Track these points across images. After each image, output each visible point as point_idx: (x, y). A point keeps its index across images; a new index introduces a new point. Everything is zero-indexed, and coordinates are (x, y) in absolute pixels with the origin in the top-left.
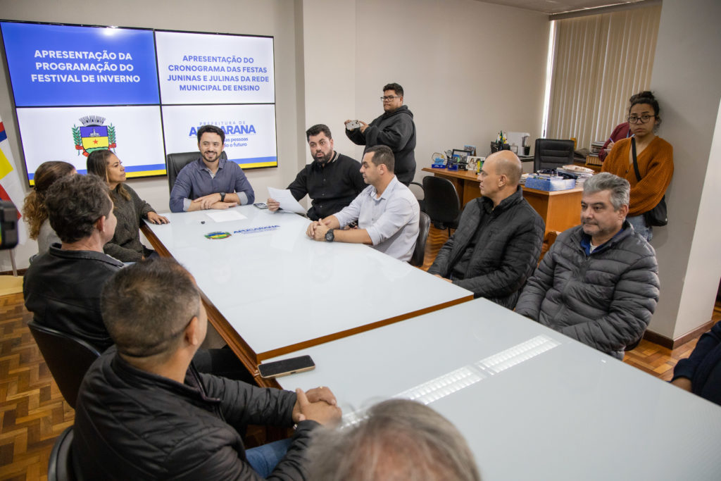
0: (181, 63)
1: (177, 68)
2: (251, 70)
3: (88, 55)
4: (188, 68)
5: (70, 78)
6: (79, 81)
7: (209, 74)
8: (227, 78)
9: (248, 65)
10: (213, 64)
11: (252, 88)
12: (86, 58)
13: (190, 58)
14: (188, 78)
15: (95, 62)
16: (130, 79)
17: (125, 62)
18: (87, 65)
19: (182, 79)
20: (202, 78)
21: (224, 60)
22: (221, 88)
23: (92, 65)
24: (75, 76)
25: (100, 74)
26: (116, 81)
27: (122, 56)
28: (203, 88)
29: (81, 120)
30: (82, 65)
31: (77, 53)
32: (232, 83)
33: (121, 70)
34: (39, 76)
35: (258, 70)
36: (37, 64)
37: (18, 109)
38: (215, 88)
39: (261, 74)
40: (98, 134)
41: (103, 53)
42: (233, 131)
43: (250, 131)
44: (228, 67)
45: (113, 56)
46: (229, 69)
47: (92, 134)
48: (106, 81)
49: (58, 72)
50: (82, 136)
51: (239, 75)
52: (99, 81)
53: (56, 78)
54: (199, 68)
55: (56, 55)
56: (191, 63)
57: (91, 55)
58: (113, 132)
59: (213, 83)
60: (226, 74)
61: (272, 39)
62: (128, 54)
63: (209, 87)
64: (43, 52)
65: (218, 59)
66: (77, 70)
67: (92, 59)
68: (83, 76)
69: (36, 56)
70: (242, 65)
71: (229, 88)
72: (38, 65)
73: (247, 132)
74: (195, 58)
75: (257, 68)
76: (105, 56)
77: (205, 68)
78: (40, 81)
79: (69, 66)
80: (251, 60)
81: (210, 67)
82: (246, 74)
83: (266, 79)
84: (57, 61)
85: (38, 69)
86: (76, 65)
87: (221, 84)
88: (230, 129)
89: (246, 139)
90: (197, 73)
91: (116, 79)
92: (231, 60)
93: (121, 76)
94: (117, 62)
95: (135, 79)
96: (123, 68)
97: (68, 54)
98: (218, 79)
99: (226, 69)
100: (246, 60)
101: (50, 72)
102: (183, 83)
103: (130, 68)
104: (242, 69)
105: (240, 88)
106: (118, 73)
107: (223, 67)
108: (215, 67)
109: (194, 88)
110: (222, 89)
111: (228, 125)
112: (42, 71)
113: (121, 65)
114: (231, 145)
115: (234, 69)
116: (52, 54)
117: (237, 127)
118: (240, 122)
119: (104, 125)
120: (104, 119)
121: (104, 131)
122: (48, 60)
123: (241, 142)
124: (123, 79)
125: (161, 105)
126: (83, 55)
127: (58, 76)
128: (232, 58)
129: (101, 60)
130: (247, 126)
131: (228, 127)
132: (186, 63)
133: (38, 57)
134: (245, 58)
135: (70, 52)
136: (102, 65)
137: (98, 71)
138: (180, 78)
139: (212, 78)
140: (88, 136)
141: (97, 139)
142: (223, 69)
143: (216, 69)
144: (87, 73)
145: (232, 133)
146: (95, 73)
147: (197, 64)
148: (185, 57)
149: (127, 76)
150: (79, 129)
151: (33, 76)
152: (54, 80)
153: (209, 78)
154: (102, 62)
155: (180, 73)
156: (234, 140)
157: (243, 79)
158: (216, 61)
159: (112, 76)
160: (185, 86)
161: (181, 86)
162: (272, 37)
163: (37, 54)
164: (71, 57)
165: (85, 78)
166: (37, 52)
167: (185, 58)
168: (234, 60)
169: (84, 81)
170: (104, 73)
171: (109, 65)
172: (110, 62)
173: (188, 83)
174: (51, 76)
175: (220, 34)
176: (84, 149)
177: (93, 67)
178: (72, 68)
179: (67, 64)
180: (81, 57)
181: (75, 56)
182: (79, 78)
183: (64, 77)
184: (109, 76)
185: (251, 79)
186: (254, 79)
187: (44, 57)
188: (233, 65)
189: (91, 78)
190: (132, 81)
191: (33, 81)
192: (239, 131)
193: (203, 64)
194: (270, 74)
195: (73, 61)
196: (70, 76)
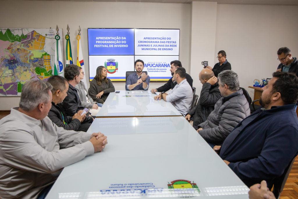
0: (143, 40)
1: (141, 42)
2: (170, 42)
3: (112, 38)
4: (145, 42)
5: (106, 46)
7: (153, 44)
8: (160, 46)
9: (169, 40)
10: (155, 40)
11: (170, 49)
13: (146, 38)
14: (145, 46)
15: (114, 40)
16: (125, 46)
17: (124, 40)
18: (111, 41)
20: (150, 45)
21: (159, 39)
22: (157, 49)
23: (113, 41)
25: (115, 44)
26: (120, 47)
27: (123, 38)
28: (150, 49)
29: (107, 60)
30: (110, 41)
31: (108, 37)
32: (162, 47)
33: (122, 43)
37: (89, 56)
38: (155, 49)
39: (174, 44)
40: (112, 65)
41: (117, 37)
43: (168, 66)
45: (120, 38)
46: (161, 42)
48: (117, 46)
49: (102, 44)
50: (107, 66)
51: (165, 44)
52: (114, 47)
53: (101, 46)
54: (149, 42)
56: (147, 40)
57: (113, 38)
58: (117, 64)
59: (154, 47)
60: (160, 44)
61: (179, 30)
62: (125, 37)
63: (153, 49)
64: (99, 37)
65: (157, 38)
66: (108, 43)
68: (110, 45)
70: (166, 40)
71: (160, 49)
72: (97, 42)
73: (166, 66)
74: (148, 38)
75: (172, 42)
76: (117, 38)
77: (152, 42)
78: (97, 47)
79: (106, 42)
80: (170, 39)
81: (154, 41)
82: (167, 44)
83: (176, 46)
84: (102, 40)
86: (108, 41)
87: (157, 48)
88: (160, 65)
89: (166, 69)
90: (148, 44)
94: (121, 40)
95: (127, 46)
96: (123, 42)
97: (106, 38)
98: (156, 46)
99: (160, 42)
100: (168, 39)
101: (100, 44)
102: (143, 47)
103: (125, 42)
104: (166, 42)
105: (165, 49)
106: (121, 44)
107: (158, 41)
108: (155, 41)
109: (147, 49)
111: (159, 63)
112: (98, 44)
114: (160, 71)
115: (163, 42)
116: (101, 38)
117: (162, 64)
118: (164, 63)
119: (115, 62)
120: (115, 60)
121: (114, 64)
122: (100, 40)
123: (164, 70)
124: (122, 46)
125: (134, 55)
126: (110, 38)
128: (162, 38)
130: (167, 64)
131: (159, 64)
132: (145, 40)
138: (142, 45)
139: (154, 46)
140: (109, 65)
141: (112, 67)
143: (156, 42)
144: (111, 44)
145: (160, 67)
146: (114, 44)
147: (149, 40)
149: (124, 45)
150: (107, 63)
151: (95, 45)
153: (153, 45)
154: (116, 40)
156: (161, 69)
157: (166, 46)
159: (119, 45)
160: (144, 49)
161: (142, 49)
163: (97, 38)
166: (97, 37)
167: (145, 38)
168: (163, 39)
169: (110, 47)
170: (116, 44)
172: (119, 40)
173: (145, 47)
175: (158, 29)
176: (107, 70)
177: (113, 42)
180: (110, 39)
182: (108, 46)
183: (104, 45)
185: (169, 46)
189: (112, 46)
191: (95, 47)
192: (163, 66)
193: (151, 40)
194: (178, 44)
195: (107, 40)
196: (106, 45)
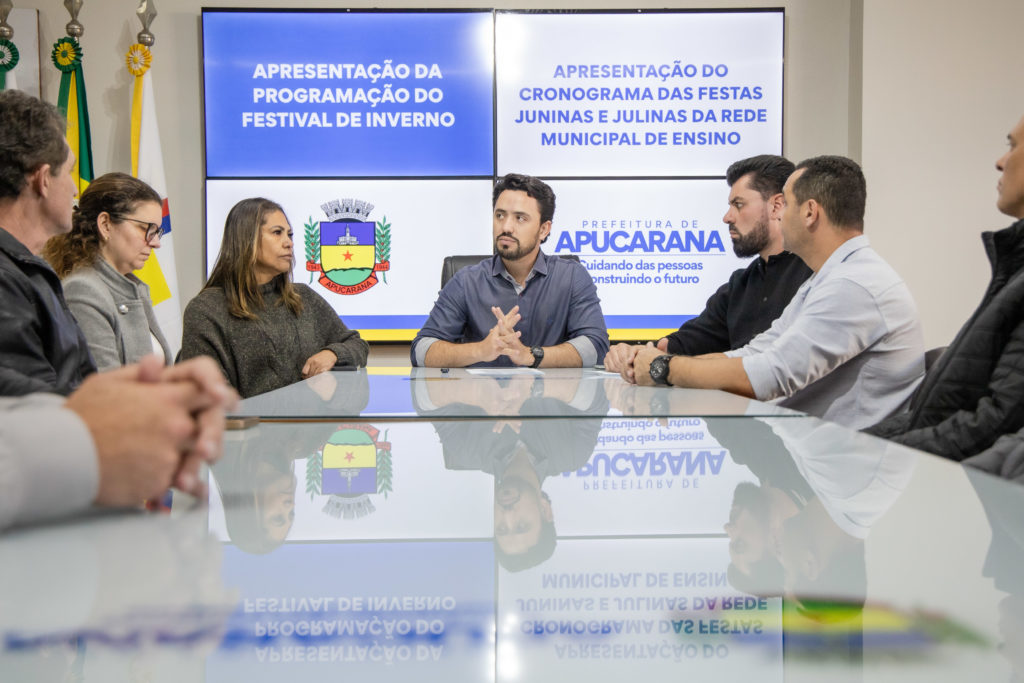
0: (547, 80)
1: (538, 94)
2: (720, 94)
3: (353, 71)
4: (565, 94)
5: (314, 120)
6: (330, 125)
7: (613, 107)
8: (656, 116)
9: (714, 81)
10: (625, 83)
11: (720, 138)
12: (349, 76)
13: (571, 69)
14: (564, 116)
15: (366, 84)
17: (428, 84)
19: (547, 120)
20: (596, 116)
21: (652, 72)
22: (641, 138)
23: (360, 91)
24: (324, 115)
25: (372, 111)
26: (404, 124)
27: (421, 71)
28: (596, 139)
29: (324, 207)
30: (339, 91)
31: (332, 67)
32: (670, 128)
33: (417, 100)
34: (257, 115)
35: (739, 93)
36: (256, 90)
37: (208, 182)
38: (624, 139)
39: (746, 104)
40: (354, 239)
41: (383, 65)
42: (664, 245)
43: (711, 245)
44: (660, 89)
45: (402, 71)
46: (664, 94)
47: (341, 239)
48: (383, 124)
49: (293, 107)
50: (322, 243)
51: (689, 106)
52: (369, 125)
53: (287, 119)
54: (590, 94)
55: (292, 74)
56: (573, 82)
57: (361, 72)
58: (386, 236)
59: (621, 128)
60: (656, 105)
61: (782, 14)
62: (435, 67)
63: (613, 137)
64: (270, 66)
65: (637, 71)
66: (328, 102)
67: (361, 78)
68: (339, 115)
69: (255, 76)
70: (697, 82)
71: (661, 139)
72: (258, 94)
73: (700, 247)
74: (583, 70)
75: (735, 89)
76: (389, 71)
77: (605, 94)
78: (257, 125)
79: (314, 95)
80: (721, 71)
81: (618, 90)
82: (705, 105)
83: (760, 116)
84: (293, 84)
85: (256, 101)
86: (328, 91)
87: (640, 130)
88: (657, 238)
89: (697, 266)
90: (584, 105)
91: (404, 120)
92: (671, 71)
93: (416, 114)
94: (411, 83)
95: (445, 120)
96: (422, 95)
97: (316, 70)
98: (634, 117)
99: (655, 94)
100: (710, 70)
101: (278, 107)
102: (550, 128)
103: (436, 95)
104: (695, 93)
105: (690, 139)
106: (411, 106)
107: (647, 90)
108: (628, 90)
109: (577, 139)
110: (643, 141)
111: (654, 228)
112: (264, 106)
113: (417, 91)
114: (658, 280)
115: (677, 94)
116: (285, 70)
117: (675, 234)
118: (684, 222)
119: (369, 219)
120: (370, 207)
121: (368, 233)
122: (277, 82)
123: (683, 273)
124: (418, 119)
126: (344, 71)
127: (292, 115)
128: (672, 66)
129: (379, 79)
130: (701, 233)
131: (652, 234)
132: (561, 83)
133: (260, 78)
134: (704, 67)
135: (320, 66)
136: (378, 91)
137: (370, 103)
138: (544, 116)
139: (621, 116)
140: (335, 243)
141: (352, 249)
142: (648, 94)
143: (632, 94)
144: (348, 108)
145: (661, 249)
146: (364, 108)
147: (587, 83)
148: (560, 67)
149: (429, 115)
150: (318, 227)
151: (245, 115)
152: (283, 124)
153: (612, 115)
154: (380, 84)
155: (544, 105)
156: (666, 266)
157: (698, 116)
158: (632, 75)
159: (398, 115)
160: (553, 135)
161: (544, 136)
162: (781, 10)
163: (259, 71)
164: (320, 76)
165: (343, 120)
166: (260, 67)
167: (559, 71)
168: (677, 71)
169: (340, 124)
170: (383, 108)
171: (393, 90)
172: (397, 84)
173: (562, 128)
174: (279, 114)
175: (645, 11)
176: (323, 271)
177: (361, 96)
178: (321, 98)
179: (312, 90)
180: (340, 75)
181: (328, 73)
182: (332, 119)
183: (302, 116)
184: (389, 115)
185: (719, 116)
186: (726, 115)
187: (270, 76)
188: (672, 83)
189: (354, 119)
190: (436, 124)
191: (245, 125)
192: (680, 245)
193: (600, 83)
194: (772, 103)
195: (321, 84)
196: (314, 115)
